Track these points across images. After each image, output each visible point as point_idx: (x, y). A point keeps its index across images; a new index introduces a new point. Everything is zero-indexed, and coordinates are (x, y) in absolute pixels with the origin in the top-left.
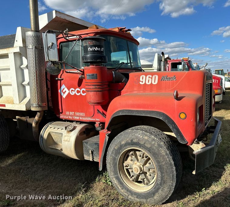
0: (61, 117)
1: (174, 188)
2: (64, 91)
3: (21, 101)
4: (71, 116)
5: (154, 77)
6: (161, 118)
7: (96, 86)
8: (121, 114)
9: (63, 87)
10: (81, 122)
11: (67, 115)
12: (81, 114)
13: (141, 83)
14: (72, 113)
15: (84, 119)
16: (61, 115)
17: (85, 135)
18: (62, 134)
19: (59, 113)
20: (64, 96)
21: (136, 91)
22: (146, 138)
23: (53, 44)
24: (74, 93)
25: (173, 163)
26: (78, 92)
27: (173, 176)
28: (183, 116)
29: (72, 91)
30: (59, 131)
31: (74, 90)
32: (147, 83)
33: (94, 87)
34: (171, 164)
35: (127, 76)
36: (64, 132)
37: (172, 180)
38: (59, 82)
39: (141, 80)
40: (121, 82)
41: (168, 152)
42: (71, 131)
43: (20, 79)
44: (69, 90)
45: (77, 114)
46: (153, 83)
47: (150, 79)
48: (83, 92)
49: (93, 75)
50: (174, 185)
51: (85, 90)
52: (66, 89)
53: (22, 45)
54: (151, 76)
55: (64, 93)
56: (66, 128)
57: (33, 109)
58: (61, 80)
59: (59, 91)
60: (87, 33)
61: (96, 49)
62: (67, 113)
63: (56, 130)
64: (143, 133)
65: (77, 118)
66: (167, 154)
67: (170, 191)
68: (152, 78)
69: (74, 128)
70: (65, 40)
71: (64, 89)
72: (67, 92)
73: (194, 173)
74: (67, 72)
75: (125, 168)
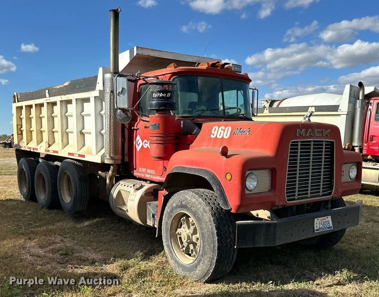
0: (134, 174)
1: (215, 261)
2: (138, 143)
3: (97, 152)
4: (143, 173)
5: (227, 128)
6: (206, 178)
7: (158, 138)
8: (174, 171)
9: (138, 138)
10: (152, 182)
11: (140, 172)
12: (152, 172)
13: (212, 136)
14: (144, 170)
15: (154, 178)
16: (135, 171)
17: (153, 197)
18: (130, 192)
19: (133, 169)
20: (138, 148)
21: (205, 146)
22: (194, 200)
23: (123, 89)
24: (147, 145)
25: (215, 232)
27: (214, 247)
28: (229, 177)
29: (145, 143)
30: (128, 189)
32: (218, 137)
34: (213, 233)
35: (200, 126)
36: (132, 190)
37: (213, 252)
38: (135, 131)
39: (213, 132)
40: (191, 134)
41: (212, 219)
42: (138, 189)
43: (99, 127)
44: (143, 142)
45: (149, 171)
46: (225, 137)
47: (223, 131)
49: (155, 125)
50: (215, 258)
52: (140, 141)
53: (102, 89)
54: (223, 128)
55: (138, 145)
56: (134, 186)
57: (106, 162)
58: (137, 130)
59: (135, 143)
60: (163, 73)
61: (161, 95)
62: (140, 169)
63: (126, 188)
64: (192, 195)
65: (148, 176)
66: (210, 221)
67: (211, 265)
68: (224, 130)
69: (142, 187)
70: (144, 82)
71: (138, 140)
72: (141, 144)
73: (235, 247)
74: (143, 121)
75: (178, 236)
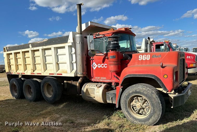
0: (92, 80)
1: (160, 115)
2: (94, 66)
3: (71, 72)
4: (98, 79)
5: (147, 56)
6: (153, 78)
9: (94, 63)
10: (104, 83)
11: (96, 79)
12: (104, 78)
13: (139, 59)
14: (98, 78)
15: (106, 81)
16: (92, 79)
17: (107, 90)
18: (94, 89)
19: (91, 78)
20: (94, 68)
21: (136, 64)
22: (144, 89)
23: (92, 41)
24: (100, 66)
25: (160, 102)
26: (103, 66)
27: (160, 109)
29: (99, 65)
30: (93, 87)
31: (100, 65)
32: (143, 59)
33: (114, 62)
34: (159, 103)
35: (131, 56)
36: (96, 88)
37: (160, 111)
38: (92, 61)
39: (140, 57)
40: (128, 59)
41: (157, 96)
42: (100, 87)
43: (71, 60)
44: (97, 65)
45: (102, 78)
46: (147, 59)
47: (145, 57)
48: (106, 66)
49: (113, 56)
50: (161, 114)
51: (106, 65)
52: (96, 65)
53: (72, 42)
54: (145, 55)
55: (94, 67)
56: (96, 86)
57: (78, 76)
58: (93, 60)
59: (92, 66)
60: (108, 33)
62: (96, 78)
63: (91, 87)
64: (142, 87)
65: (101, 80)
66: (156, 97)
67: (158, 117)
68: (146, 56)
70: (95, 38)
71: (94, 65)
72: (96, 66)
73: (172, 107)
74: (96, 55)
75: (131, 106)
